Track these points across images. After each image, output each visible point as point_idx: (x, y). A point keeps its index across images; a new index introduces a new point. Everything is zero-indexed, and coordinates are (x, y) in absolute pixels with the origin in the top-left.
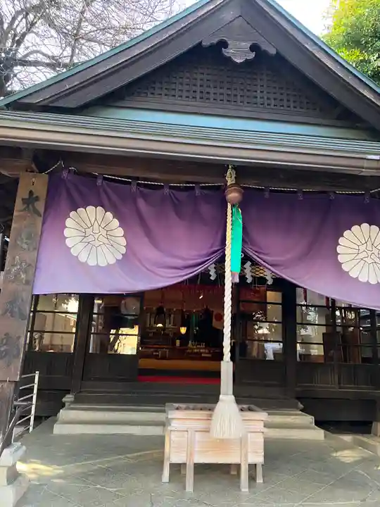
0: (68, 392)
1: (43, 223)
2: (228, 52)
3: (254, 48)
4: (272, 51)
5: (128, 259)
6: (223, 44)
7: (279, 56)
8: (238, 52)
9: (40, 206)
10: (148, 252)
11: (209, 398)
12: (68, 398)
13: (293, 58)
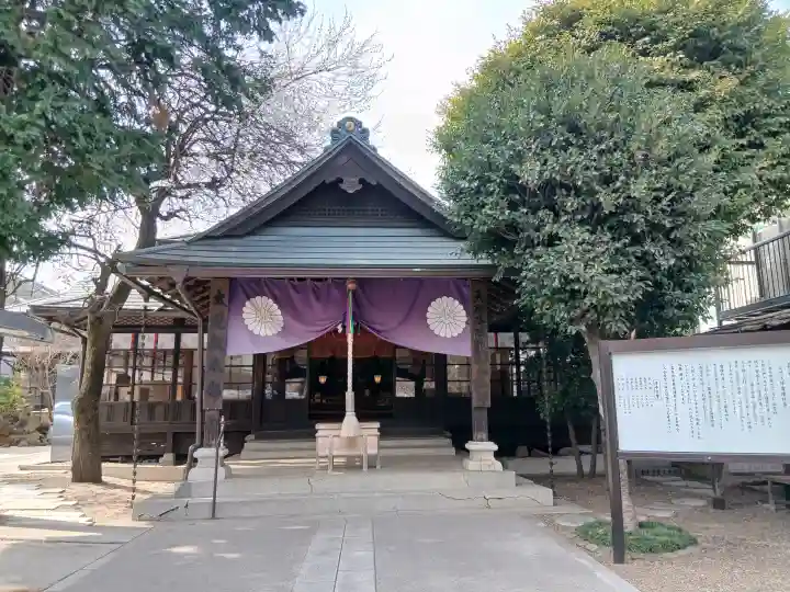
0: (249, 433)
1: (229, 310)
2: (343, 186)
3: (362, 181)
4: (374, 183)
5: (285, 330)
6: (341, 181)
7: (379, 185)
8: (351, 186)
9: (226, 300)
10: (297, 326)
11: (338, 417)
12: (252, 437)
13: (387, 186)
